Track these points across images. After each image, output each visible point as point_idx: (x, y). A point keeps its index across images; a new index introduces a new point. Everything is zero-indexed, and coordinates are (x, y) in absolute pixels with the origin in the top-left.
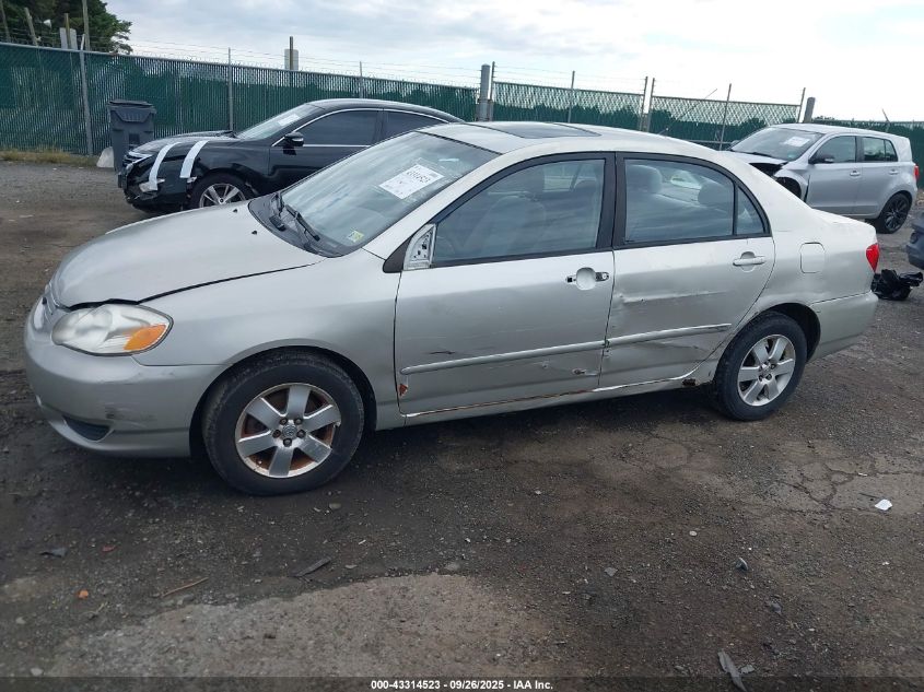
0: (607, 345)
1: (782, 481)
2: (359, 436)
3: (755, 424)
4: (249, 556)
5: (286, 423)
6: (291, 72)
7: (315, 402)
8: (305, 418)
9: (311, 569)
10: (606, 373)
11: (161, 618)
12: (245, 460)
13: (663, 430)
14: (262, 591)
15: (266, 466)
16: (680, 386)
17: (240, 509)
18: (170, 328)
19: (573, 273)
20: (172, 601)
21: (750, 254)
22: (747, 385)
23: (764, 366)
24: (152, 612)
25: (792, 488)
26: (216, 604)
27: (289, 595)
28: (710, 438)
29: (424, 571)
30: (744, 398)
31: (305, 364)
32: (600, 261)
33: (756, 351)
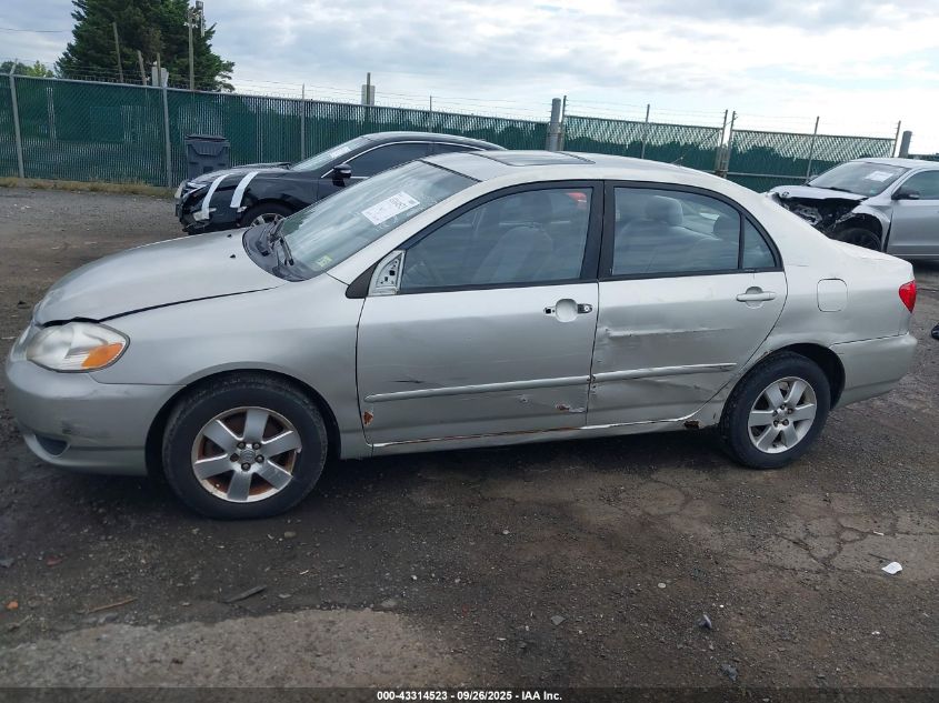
0: (592, 381)
1: (782, 535)
2: (322, 465)
3: (769, 474)
4: (186, 579)
5: (244, 447)
6: (369, 107)
7: (274, 427)
8: (263, 443)
9: (243, 595)
10: (594, 410)
11: (78, 635)
12: (201, 482)
13: (664, 475)
14: (187, 615)
15: (224, 488)
16: (682, 428)
17: (195, 531)
18: (127, 347)
19: (551, 304)
20: (94, 619)
21: (757, 289)
22: (760, 430)
23: (779, 410)
24: (73, 627)
25: (791, 544)
26: (136, 625)
27: (211, 620)
28: (715, 485)
29: (357, 607)
30: (757, 444)
31: (262, 388)
32: (583, 293)
33: (768, 393)
